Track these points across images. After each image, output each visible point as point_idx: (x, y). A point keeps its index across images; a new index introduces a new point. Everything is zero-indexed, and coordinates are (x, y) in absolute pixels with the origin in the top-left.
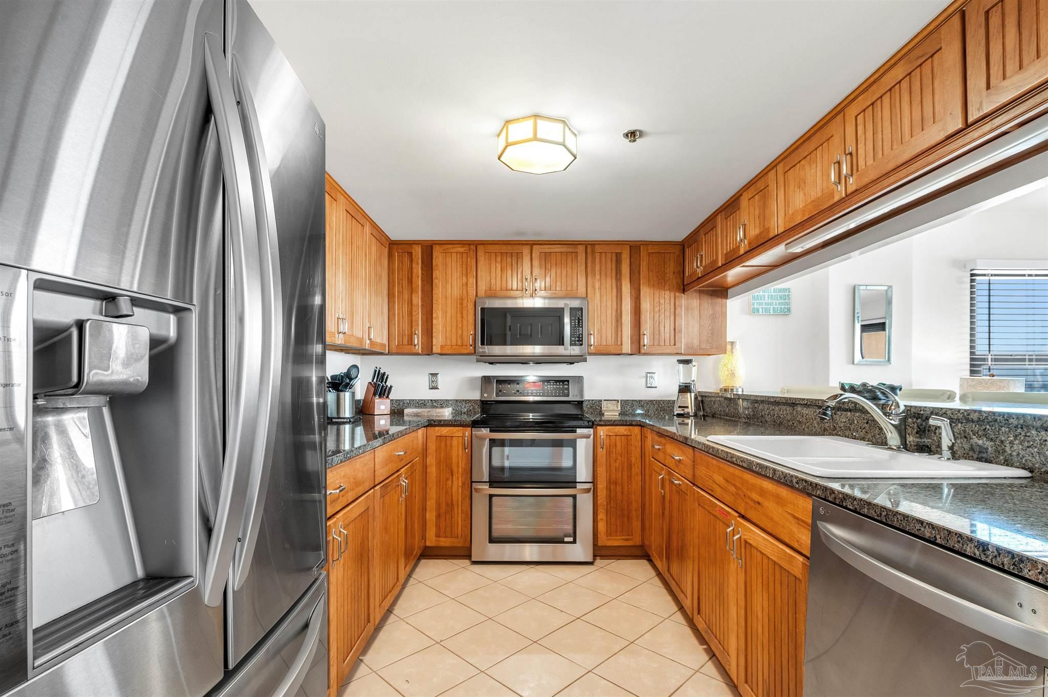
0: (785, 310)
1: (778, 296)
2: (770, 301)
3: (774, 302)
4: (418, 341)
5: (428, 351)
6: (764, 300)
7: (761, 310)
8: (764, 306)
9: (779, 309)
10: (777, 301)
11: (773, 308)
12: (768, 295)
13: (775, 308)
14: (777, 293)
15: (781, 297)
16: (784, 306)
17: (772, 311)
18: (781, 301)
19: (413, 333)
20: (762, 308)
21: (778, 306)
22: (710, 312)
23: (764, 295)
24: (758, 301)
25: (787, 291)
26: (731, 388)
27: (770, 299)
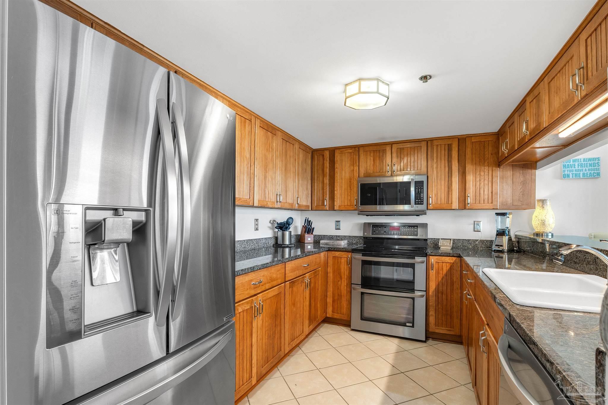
0: (595, 174)
1: (588, 164)
2: (580, 168)
3: (584, 169)
4: (327, 203)
5: (332, 208)
6: (574, 168)
7: (571, 175)
8: (574, 172)
9: (588, 174)
10: (587, 168)
11: (583, 173)
12: (578, 164)
13: (585, 173)
14: (587, 161)
15: (590, 165)
16: (593, 172)
17: (581, 176)
18: (590, 168)
19: (324, 199)
20: (573, 174)
21: (587, 172)
22: (521, 179)
23: (574, 164)
24: (568, 169)
25: (597, 160)
26: (542, 233)
27: (580, 167)
